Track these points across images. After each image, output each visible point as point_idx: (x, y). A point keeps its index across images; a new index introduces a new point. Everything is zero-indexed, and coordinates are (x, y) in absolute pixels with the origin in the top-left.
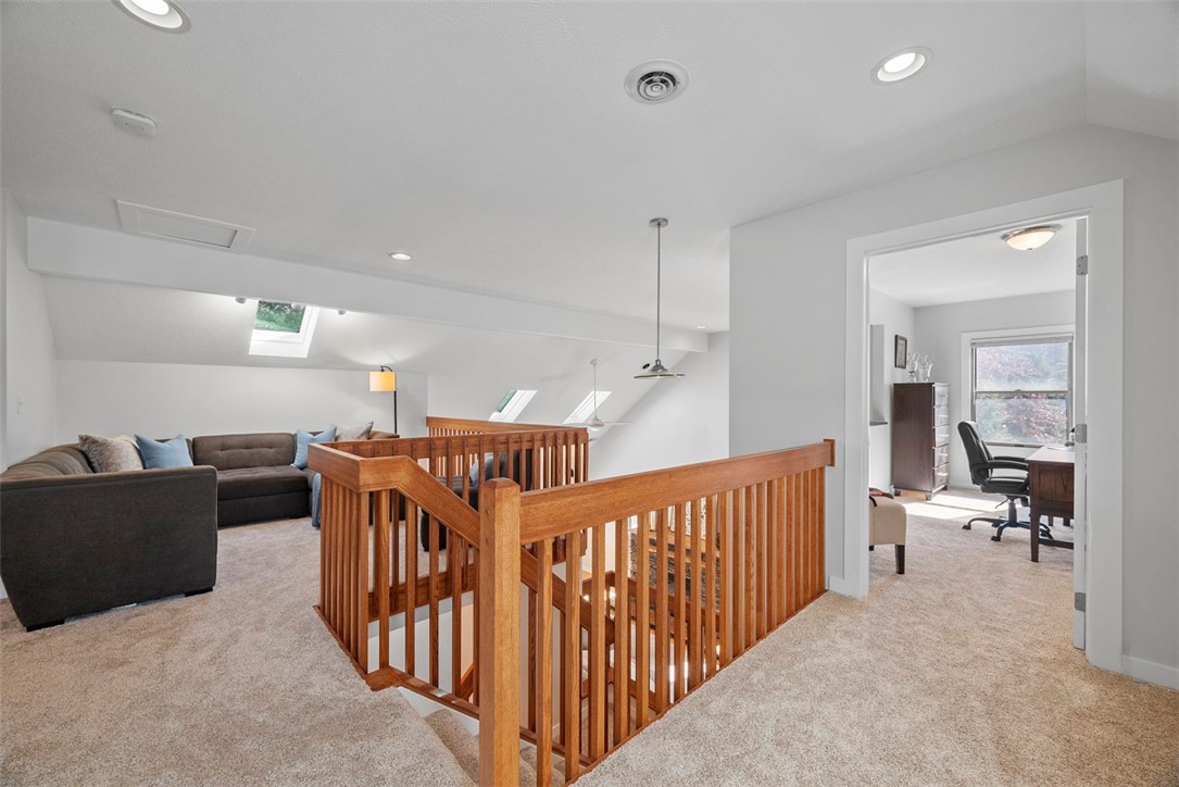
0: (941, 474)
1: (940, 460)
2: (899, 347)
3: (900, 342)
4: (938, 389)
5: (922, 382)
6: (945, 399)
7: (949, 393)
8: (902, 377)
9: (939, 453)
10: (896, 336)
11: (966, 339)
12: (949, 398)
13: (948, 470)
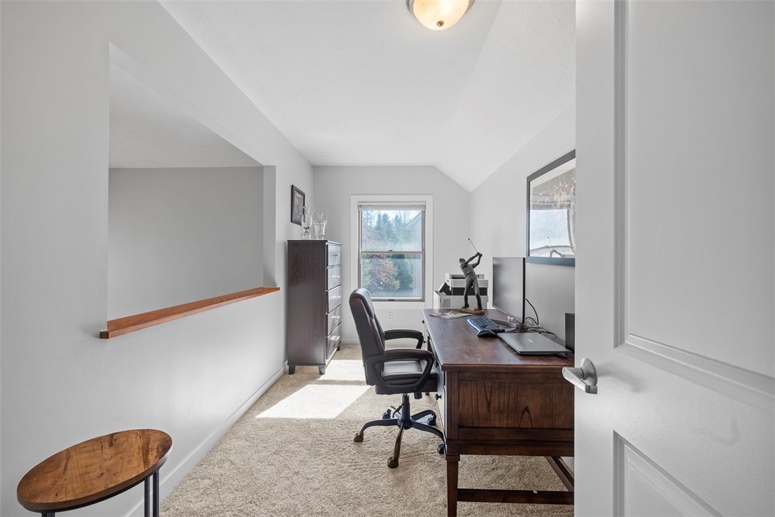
0: (333, 338)
1: (333, 325)
2: (296, 201)
3: (297, 194)
4: (332, 248)
5: (317, 239)
6: (338, 258)
7: (341, 254)
8: (298, 234)
9: (332, 317)
10: (292, 187)
11: (355, 201)
12: (341, 257)
13: (340, 333)
